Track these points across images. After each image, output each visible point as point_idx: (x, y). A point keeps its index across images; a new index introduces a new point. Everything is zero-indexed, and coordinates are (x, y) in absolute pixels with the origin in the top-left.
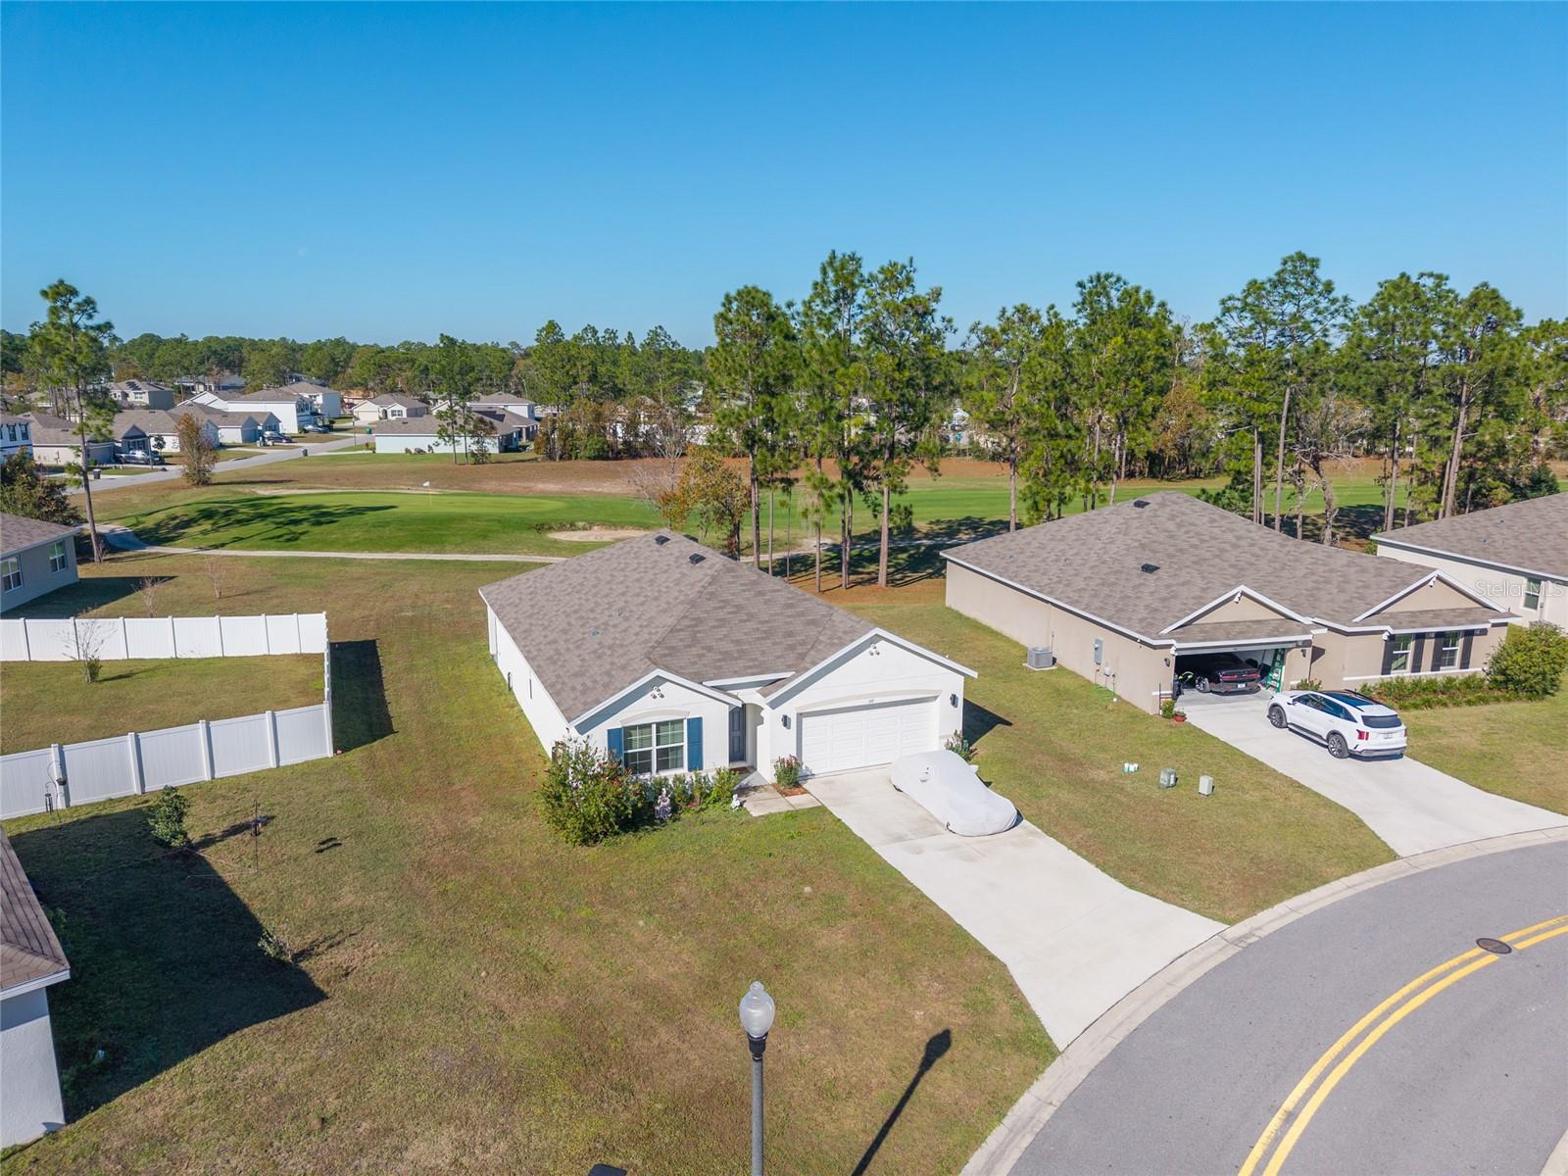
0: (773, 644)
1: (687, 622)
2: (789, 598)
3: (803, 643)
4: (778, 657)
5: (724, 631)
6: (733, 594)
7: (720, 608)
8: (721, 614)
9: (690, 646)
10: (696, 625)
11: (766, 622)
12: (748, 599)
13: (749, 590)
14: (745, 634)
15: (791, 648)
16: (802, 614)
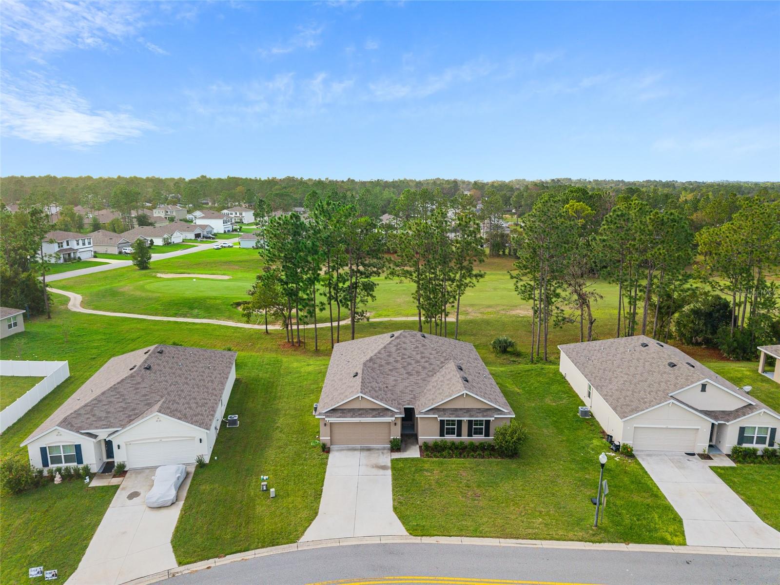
0: (123, 414)
1: (95, 402)
2: (147, 392)
3: (137, 414)
4: (121, 421)
5: (106, 407)
6: (125, 389)
7: (114, 395)
8: (112, 399)
9: (87, 414)
10: (97, 404)
11: (129, 403)
12: (129, 392)
13: (133, 387)
14: (115, 409)
15: (130, 416)
16: (146, 400)
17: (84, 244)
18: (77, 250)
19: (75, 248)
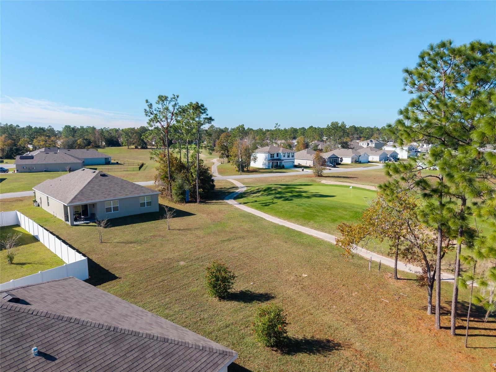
17: (289, 156)
18: (283, 160)
19: (282, 159)
